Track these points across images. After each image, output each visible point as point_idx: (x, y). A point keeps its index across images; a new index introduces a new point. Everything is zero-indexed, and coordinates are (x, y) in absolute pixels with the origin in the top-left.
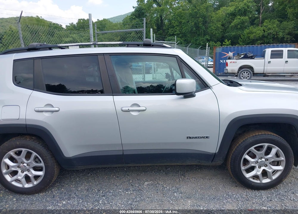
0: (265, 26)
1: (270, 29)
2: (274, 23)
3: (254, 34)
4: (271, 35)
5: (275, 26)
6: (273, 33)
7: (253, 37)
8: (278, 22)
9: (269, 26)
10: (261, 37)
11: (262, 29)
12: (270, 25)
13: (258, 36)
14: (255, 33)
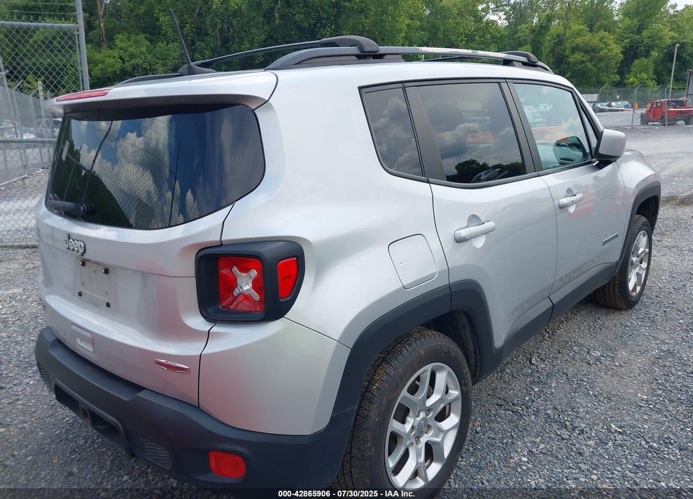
0: (121, 49)
1: (132, 56)
2: (138, 43)
3: (100, 66)
4: (140, 71)
5: (144, 49)
6: (144, 66)
7: (99, 72)
8: (147, 43)
9: (130, 49)
10: (118, 72)
11: (115, 53)
12: (131, 46)
13: (112, 69)
14: (102, 62)
